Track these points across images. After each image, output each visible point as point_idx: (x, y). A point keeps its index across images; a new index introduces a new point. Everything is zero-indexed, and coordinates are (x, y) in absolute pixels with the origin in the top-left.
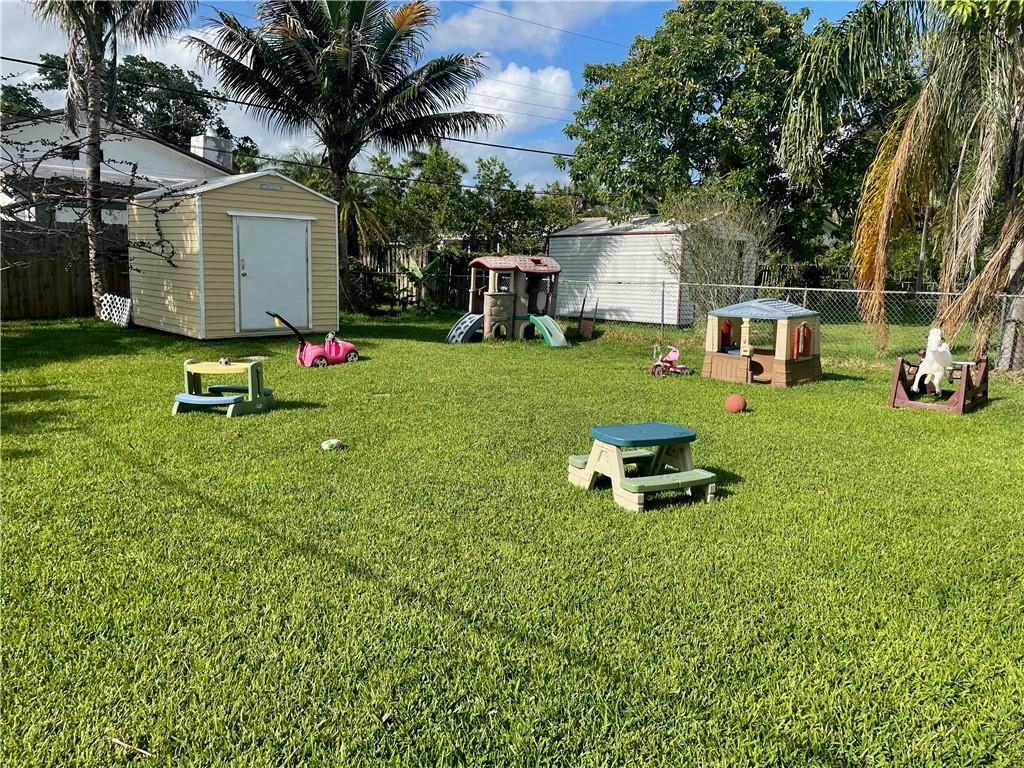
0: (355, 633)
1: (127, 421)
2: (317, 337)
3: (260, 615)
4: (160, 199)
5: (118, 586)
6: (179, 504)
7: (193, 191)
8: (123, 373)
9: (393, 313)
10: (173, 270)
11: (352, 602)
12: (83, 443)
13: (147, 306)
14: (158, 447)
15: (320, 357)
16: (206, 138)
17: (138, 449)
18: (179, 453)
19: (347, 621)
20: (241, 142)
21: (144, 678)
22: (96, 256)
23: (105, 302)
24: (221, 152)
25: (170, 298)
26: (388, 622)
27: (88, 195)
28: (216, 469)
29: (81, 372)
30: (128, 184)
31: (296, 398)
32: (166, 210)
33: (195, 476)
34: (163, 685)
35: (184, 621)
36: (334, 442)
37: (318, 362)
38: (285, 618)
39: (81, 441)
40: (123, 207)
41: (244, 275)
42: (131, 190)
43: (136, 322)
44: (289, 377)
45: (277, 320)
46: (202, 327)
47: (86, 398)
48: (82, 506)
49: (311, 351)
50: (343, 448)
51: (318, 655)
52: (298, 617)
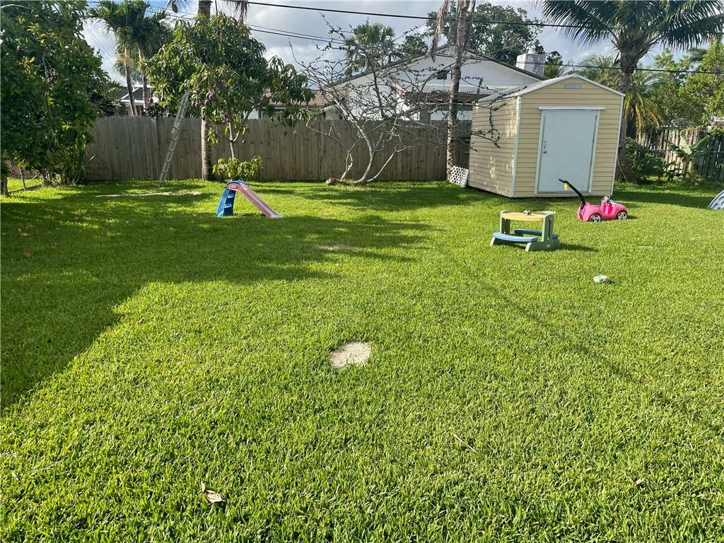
0: (616, 417)
1: (463, 247)
2: (596, 199)
3: (546, 386)
4: (494, 101)
5: (457, 346)
6: (493, 303)
7: (516, 94)
8: (461, 217)
9: (660, 183)
10: (498, 150)
11: (615, 395)
12: (438, 258)
13: (478, 174)
14: (481, 265)
15: (596, 214)
16: (528, 56)
17: (469, 265)
18: (494, 271)
19: (610, 406)
20: (551, 55)
21: (471, 404)
22: (452, 141)
23: (453, 171)
24: (537, 64)
25: (493, 169)
26: (644, 416)
27: (451, 102)
28: (518, 284)
29: (438, 214)
30: (475, 93)
31: (575, 242)
32: (498, 109)
33: (504, 287)
34: (483, 412)
35: (496, 377)
36: (604, 277)
37: (594, 218)
38: (563, 393)
39: (438, 256)
40: (470, 108)
41: (545, 152)
42: (477, 97)
43: (471, 185)
44: (571, 227)
45: (566, 185)
46: (512, 189)
47: (440, 230)
48: (437, 294)
49: (589, 209)
50: (610, 283)
51: (587, 423)
52: (572, 394)
